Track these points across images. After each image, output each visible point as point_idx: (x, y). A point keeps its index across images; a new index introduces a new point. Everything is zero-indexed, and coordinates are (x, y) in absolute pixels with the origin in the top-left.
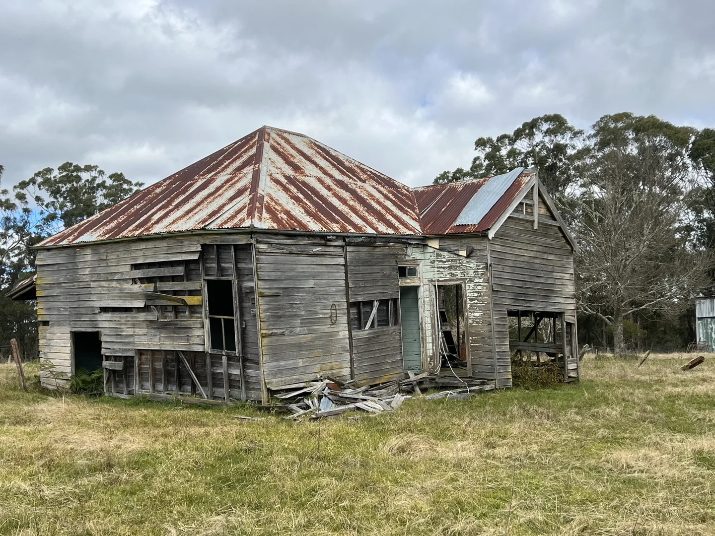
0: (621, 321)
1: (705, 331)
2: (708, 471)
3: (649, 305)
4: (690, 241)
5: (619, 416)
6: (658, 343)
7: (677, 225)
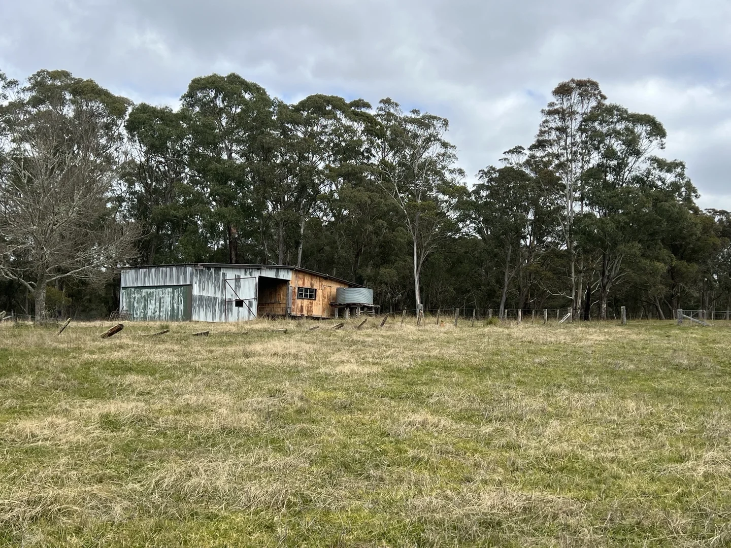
0: (44, 288)
1: (128, 300)
2: (112, 434)
3: (75, 273)
4: (120, 212)
5: (30, 385)
6: (83, 311)
7: (109, 194)
